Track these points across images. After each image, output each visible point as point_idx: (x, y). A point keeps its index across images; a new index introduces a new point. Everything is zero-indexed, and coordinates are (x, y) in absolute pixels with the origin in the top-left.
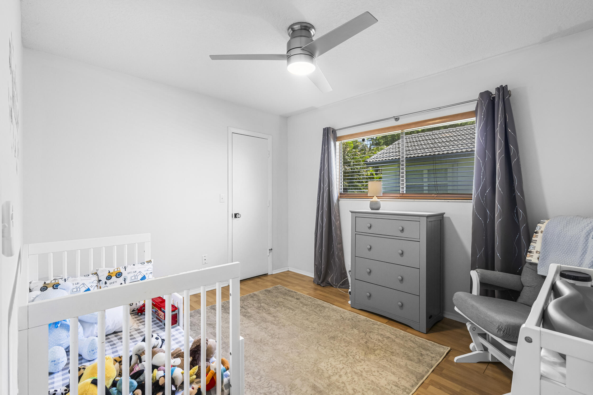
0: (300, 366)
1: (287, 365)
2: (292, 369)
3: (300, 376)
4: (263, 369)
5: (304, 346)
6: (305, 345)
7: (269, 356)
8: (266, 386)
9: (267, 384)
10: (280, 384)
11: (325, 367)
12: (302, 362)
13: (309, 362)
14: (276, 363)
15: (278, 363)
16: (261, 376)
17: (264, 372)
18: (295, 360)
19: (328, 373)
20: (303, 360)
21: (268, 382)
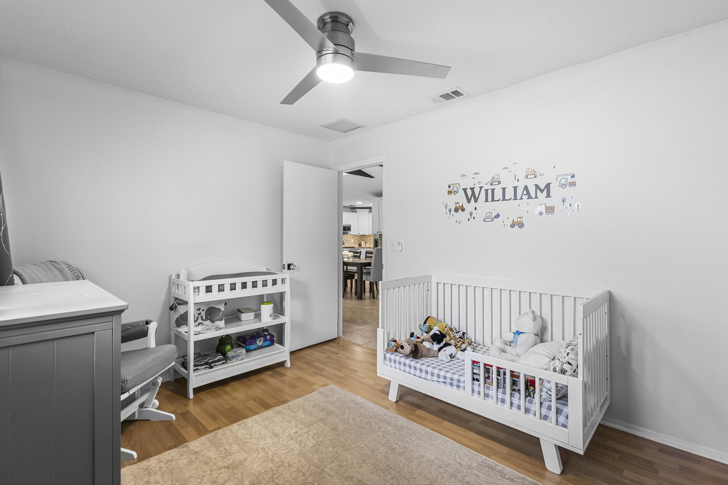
0: (338, 442)
1: (353, 443)
2: (347, 439)
3: (338, 432)
4: (379, 437)
5: (329, 472)
6: (327, 473)
7: (377, 454)
8: (372, 423)
9: (372, 425)
10: (359, 425)
11: (309, 442)
12: (335, 447)
13: (326, 447)
14: (366, 445)
15: (364, 444)
16: (380, 431)
17: (377, 435)
18: (343, 450)
19: (308, 436)
20: (333, 449)
21: (371, 426)
